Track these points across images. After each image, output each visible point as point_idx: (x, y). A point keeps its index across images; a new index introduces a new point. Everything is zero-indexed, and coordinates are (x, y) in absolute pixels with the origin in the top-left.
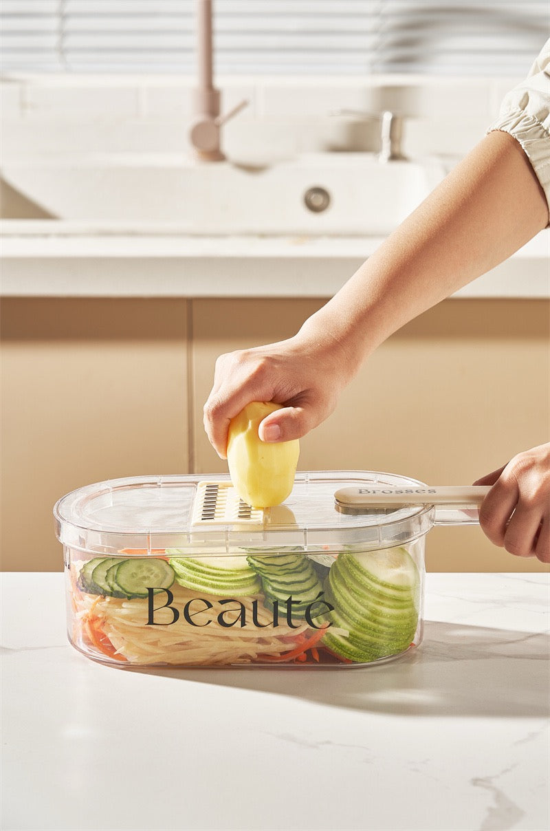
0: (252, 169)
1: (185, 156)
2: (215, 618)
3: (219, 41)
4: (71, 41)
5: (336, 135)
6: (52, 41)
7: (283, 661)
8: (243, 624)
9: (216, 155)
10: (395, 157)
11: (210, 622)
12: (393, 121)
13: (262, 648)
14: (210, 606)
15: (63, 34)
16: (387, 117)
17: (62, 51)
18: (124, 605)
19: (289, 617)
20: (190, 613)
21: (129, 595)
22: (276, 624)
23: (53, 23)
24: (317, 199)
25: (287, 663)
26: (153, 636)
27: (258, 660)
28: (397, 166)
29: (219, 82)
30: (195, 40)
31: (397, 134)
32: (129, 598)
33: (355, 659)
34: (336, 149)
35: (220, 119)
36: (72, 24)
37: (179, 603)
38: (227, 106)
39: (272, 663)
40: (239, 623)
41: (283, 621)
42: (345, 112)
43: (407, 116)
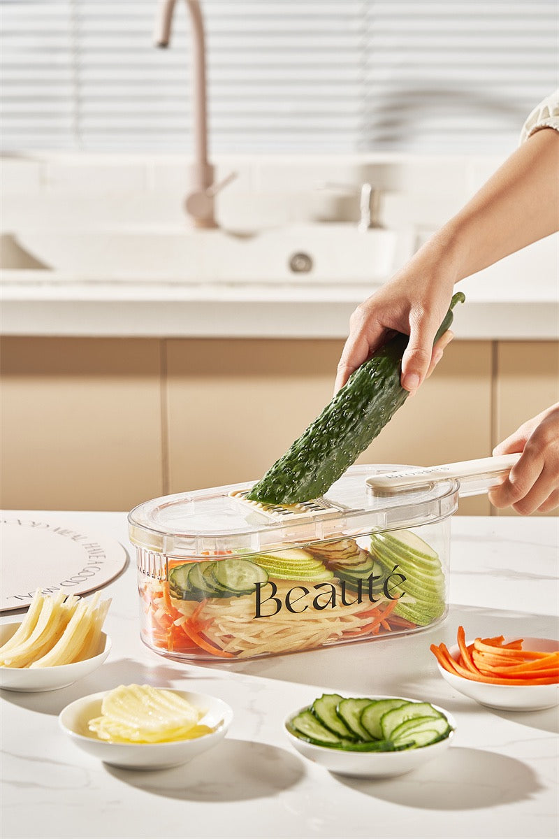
0: (242, 236)
1: (183, 225)
2: (310, 604)
3: (213, 122)
4: (87, 123)
5: (324, 208)
6: (69, 122)
7: (363, 634)
8: (334, 605)
9: (210, 223)
10: (374, 225)
11: (307, 607)
12: (372, 193)
13: (347, 626)
14: (307, 592)
15: (78, 116)
16: (366, 190)
17: (78, 131)
18: (232, 603)
19: (370, 593)
20: (291, 601)
21: (238, 593)
22: (360, 601)
23: (69, 107)
24: (301, 262)
25: (368, 635)
26: (257, 628)
27: (343, 637)
28: (376, 234)
29: (214, 158)
30: (191, 122)
31: (375, 204)
32: (238, 596)
33: (419, 623)
34: (324, 220)
35: (212, 189)
36: (87, 107)
37: (281, 594)
38: (220, 176)
39: (354, 638)
40: (330, 605)
41: (365, 598)
42: (330, 185)
43: (385, 190)
